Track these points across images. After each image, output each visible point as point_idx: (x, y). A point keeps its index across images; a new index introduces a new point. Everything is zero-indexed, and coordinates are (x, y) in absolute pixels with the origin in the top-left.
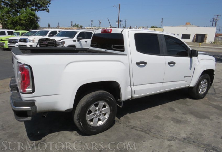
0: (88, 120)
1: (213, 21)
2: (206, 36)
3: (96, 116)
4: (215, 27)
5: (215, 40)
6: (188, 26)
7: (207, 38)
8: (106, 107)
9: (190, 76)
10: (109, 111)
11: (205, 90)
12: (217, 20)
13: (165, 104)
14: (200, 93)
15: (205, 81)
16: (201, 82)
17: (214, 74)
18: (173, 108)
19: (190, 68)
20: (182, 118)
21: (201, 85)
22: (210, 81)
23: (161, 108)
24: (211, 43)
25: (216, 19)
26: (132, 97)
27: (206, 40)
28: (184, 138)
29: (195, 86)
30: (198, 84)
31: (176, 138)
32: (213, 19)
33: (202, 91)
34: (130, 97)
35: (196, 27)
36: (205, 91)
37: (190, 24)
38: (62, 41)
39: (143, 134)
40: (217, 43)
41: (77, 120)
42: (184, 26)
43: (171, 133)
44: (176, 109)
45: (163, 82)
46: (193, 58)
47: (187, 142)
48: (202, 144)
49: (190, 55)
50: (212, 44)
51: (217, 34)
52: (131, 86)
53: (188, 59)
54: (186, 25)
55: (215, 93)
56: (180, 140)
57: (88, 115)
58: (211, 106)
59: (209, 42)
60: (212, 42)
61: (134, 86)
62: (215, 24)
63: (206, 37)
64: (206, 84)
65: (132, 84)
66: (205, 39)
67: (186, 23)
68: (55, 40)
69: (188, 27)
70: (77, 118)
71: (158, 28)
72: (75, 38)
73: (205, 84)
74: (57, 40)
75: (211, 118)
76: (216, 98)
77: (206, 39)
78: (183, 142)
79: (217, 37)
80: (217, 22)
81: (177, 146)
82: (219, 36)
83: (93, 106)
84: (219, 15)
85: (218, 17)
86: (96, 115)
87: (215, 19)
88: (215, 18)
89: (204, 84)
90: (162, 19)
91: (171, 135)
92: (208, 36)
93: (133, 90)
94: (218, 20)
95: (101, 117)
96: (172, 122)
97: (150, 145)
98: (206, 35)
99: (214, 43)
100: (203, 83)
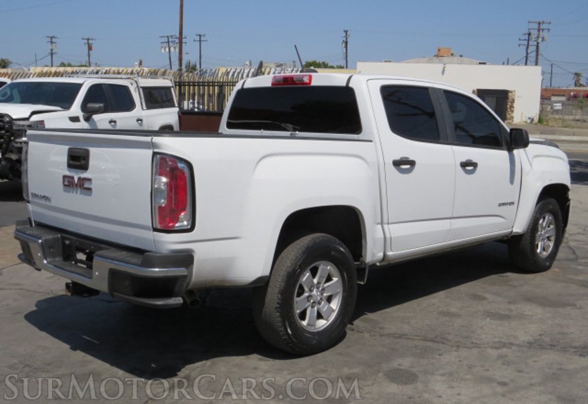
0: (298, 311)
1: (526, 43)
2: (510, 98)
3: (314, 302)
4: (536, 64)
5: (542, 111)
6: (445, 59)
7: (515, 105)
8: (332, 280)
9: (512, 203)
10: (340, 289)
11: (552, 244)
12: (540, 40)
13: (453, 288)
14: (540, 253)
15: (548, 218)
16: (540, 222)
17: (568, 200)
18: (480, 294)
19: (512, 181)
20: (511, 310)
21: (540, 229)
22: (561, 218)
23: (447, 297)
24: (529, 121)
25: (538, 37)
26: (385, 255)
27: (512, 111)
28: (528, 343)
29: (527, 232)
30: (533, 227)
31: (512, 344)
32: (527, 37)
33: (544, 250)
34: (381, 255)
35: (473, 64)
36: (551, 249)
37: (452, 55)
38: (35, 118)
39: (430, 344)
40: (550, 124)
41: (276, 308)
42: (430, 61)
43: (495, 337)
44: (487, 296)
45: (451, 216)
46: (515, 152)
47: (537, 347)
48: (570, 347)
49: (507, 144)
50: (536, 124)
51: (546, 90)
52: (382, 223)
53: (504, 154)
54: (437, 56)
55: (577, 258)
56: (519, 346)
57: (298, 299)
58: (572, 283)
59: (524, 119)
60: (533, 120)
61: (390, 226)
62: (534, 54)
63: (513, 101)
64: (552, 226)
65: (386, 221)
66: (508, 106)
67: (439, 50)
68: (8, 115)
69: (448, 66)
70: (278, 303)
71: (332, 67)
72: (76, 109)
73: (549, 227)
74: (14, 117)
75: (578, 306)
76: (580, 267)
77: (512, 107)
78: (530, 348)
79: (546, 102)
80: (540, 45)
81: (519, 354)
82: (554, 99)
83: (308, 274)
84: (543, 23)
85: (542, 27)
86: (312, 301)
87: (533, 37)
88: (532, 32)
89: (547, 226)
90: (346, 32)
91: (497, 340)
92: (518, 97)
93: (388, 236)
94: (543, 38)
95: (324, 307)
96: (488, 319)
97: (457, 359)
98: (511, 92)
99: (540, 121)
100: (544, 225)
